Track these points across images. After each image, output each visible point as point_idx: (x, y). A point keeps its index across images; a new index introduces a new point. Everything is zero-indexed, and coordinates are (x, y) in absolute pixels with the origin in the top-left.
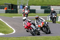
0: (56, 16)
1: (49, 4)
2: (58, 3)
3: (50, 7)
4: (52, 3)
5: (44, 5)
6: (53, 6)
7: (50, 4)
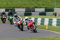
0: (5, 17)
1: (13, 7)
2: (23, 5)
3: (15, 9)
4: (17, 5)
5: (9, 7)
6: (17, 8)
7: (15, 6)
